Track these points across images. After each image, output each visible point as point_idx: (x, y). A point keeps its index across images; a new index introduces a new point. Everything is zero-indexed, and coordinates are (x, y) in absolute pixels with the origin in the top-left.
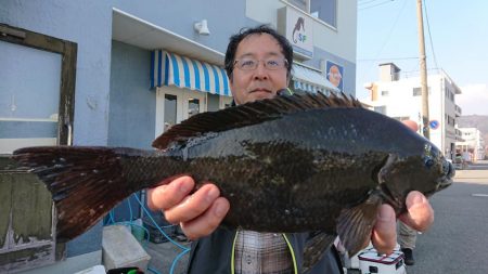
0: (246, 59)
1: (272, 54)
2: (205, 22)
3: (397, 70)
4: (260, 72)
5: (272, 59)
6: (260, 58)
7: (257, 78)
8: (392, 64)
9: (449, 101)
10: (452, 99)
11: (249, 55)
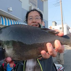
0: (31, 18)
1: (37, 16)
2: (11, 8)
3: (56, 23)
4: (34, 21)
5: (37, 17)
6: (34, 17)
7: (33, 22)
8: (55, 22)
9: (68, 30)
10: (69, 30)
11: (31, 16)
